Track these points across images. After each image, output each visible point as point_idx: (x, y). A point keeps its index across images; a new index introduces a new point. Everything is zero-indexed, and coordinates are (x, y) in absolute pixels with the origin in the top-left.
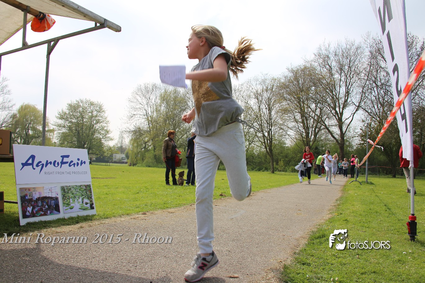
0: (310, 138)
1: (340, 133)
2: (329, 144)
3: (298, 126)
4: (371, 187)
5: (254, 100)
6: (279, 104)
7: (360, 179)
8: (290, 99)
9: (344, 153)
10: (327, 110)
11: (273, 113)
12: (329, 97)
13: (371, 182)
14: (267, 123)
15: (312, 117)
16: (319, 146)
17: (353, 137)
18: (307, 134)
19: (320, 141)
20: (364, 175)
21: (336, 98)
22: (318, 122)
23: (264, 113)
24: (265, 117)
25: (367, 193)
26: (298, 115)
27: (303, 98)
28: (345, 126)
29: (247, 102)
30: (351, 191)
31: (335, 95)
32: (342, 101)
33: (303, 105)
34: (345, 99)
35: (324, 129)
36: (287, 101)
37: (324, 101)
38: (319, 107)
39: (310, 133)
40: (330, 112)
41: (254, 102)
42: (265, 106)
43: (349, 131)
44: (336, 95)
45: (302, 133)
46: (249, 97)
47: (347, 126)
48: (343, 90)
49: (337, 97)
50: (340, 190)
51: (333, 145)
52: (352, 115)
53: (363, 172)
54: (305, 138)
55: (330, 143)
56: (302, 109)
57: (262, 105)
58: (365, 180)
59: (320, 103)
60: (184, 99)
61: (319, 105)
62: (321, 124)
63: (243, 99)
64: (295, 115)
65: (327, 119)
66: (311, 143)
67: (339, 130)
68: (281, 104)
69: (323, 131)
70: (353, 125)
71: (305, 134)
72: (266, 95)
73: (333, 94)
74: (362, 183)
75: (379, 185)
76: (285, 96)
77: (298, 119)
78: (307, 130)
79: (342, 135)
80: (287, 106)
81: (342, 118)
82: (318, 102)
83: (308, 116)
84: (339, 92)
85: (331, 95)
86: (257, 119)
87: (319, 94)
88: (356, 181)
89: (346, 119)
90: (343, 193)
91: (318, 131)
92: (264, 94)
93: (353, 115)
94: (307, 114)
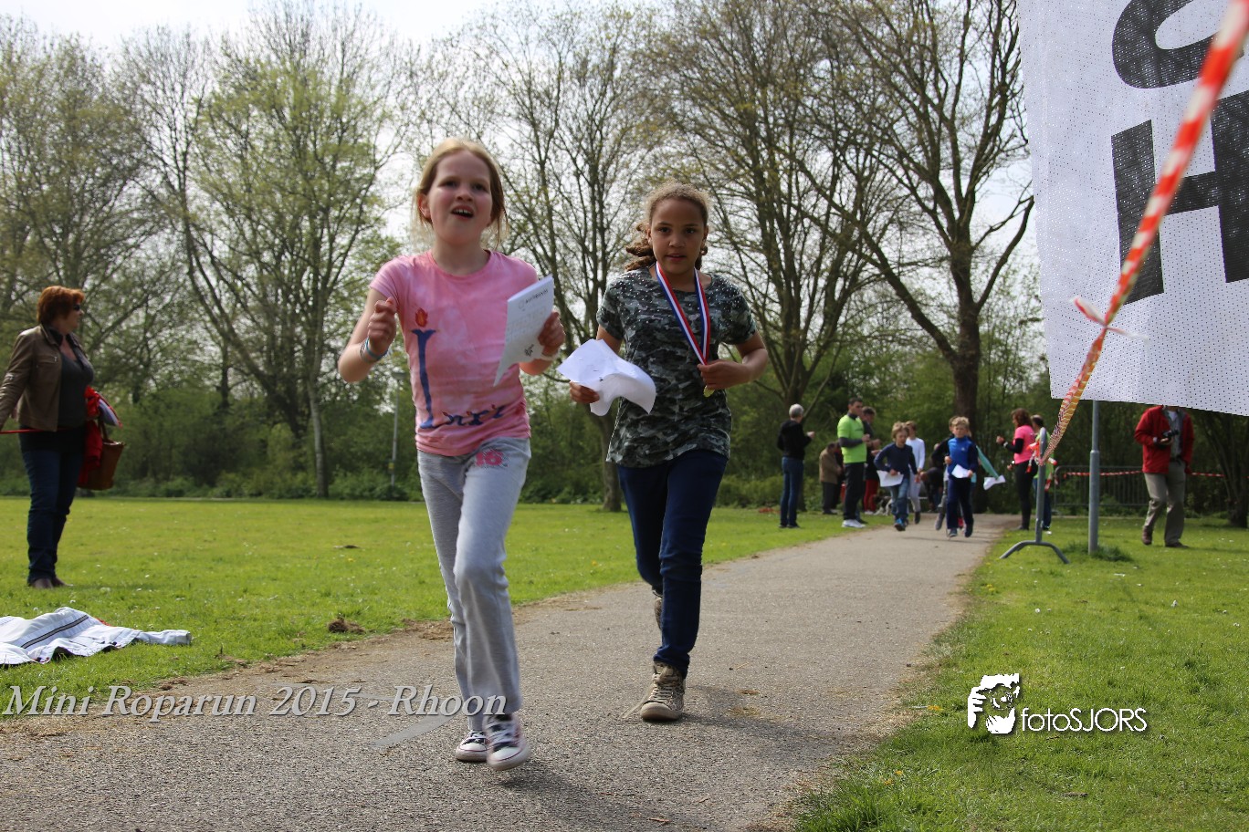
0: (803, 325)
1: (956, 300)
2: (902, 356)
3: (744, 268)
4: (1117, 574)
5: (515, 125)
6: (642, 151)
7: (1062, 534)
8: (703, 126)
9: (978, 402)
10: (891, 179)
11: (613, 196)
12: (904, 114)
13: (1116, 551)
14: (585, 250)
15: (815, 220)
16: (848, 367)
17: (1022, 322)
18: (791, 305)
19: (852, 342)
20: (1081, 513)
21: (942, 118)
22: (844, 244)
23: (568, 199)
24: (572, 219)
25: (1094, 606)
26: (742, 209)
27: (771, 120)
28: (982, 267)
29: (479, 137)
30: (1015, 596)
31: (936, 101)
32: (970, 135)
33: (771, 154)
34: (986, 126)
35: (874, 279)
36: (685, 133)
37: (879, 135)
38: (849, 168)
39: (806, 303)
40: (906, 191)
41: (515, 135)
42: (574, 160)
43: (1005, 292)
44: (942, 100)
45: (764, 304)
46: (488, 107)
47: (994, 265)
48: (978, 75)
49: (948, 114)
50: (957, 589)
51: (921, 366)
52: (1022, 207)
53: (1078, 502)
54: (776, 328)
55: (905, 354)
56: (763, 180)
57: (559, 152)
58: (1089, 540)
59: (855, 143)
60: (128, 113)
61: (850, 155)
62: (861, 256)
63: (455, 119)
64: (728, 209)
65: (892, 231)
66: (810, 355)
67: (950, 288)
68: (656, 150)
69: (869, 294)
70: (1026, 261)
71: (777, 308)
72: (576, 103)
73: (926, 100)
74: (1067, 557)
75: (1157, 564)
76: (677, 106)
77: (742, 227)
78: (789, 288)
79: (970, 309)
80: (684, 161)
81: (972, 223)
82: (848, 138)
83: (793, 212)
84: (958, 86)
85: (917, 103)
86: (530, 227)
87: (852, 99)
88: (1039, 543)
89: (992, 230)
90: (969, 604)
91: (846, 293)
92: (570, 94)
93: (1028, 211)
94: (790, 205)
